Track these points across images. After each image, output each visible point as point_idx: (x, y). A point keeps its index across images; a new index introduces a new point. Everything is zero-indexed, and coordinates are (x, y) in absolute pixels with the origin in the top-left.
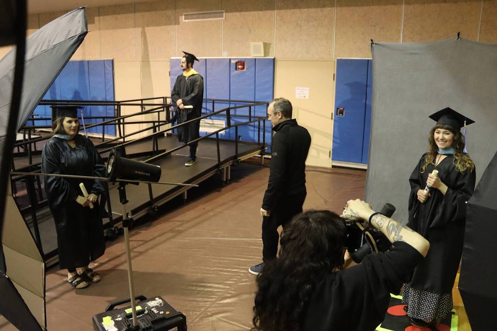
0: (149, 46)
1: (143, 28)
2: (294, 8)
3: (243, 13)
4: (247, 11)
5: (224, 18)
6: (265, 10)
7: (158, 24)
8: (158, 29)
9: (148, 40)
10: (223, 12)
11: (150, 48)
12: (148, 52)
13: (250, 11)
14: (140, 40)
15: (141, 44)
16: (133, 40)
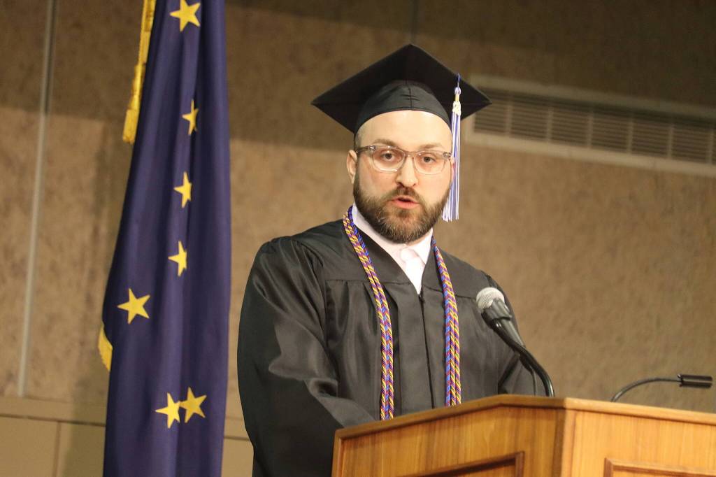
14: (77, 226)
15: (88, 264)
16: (16, 215)
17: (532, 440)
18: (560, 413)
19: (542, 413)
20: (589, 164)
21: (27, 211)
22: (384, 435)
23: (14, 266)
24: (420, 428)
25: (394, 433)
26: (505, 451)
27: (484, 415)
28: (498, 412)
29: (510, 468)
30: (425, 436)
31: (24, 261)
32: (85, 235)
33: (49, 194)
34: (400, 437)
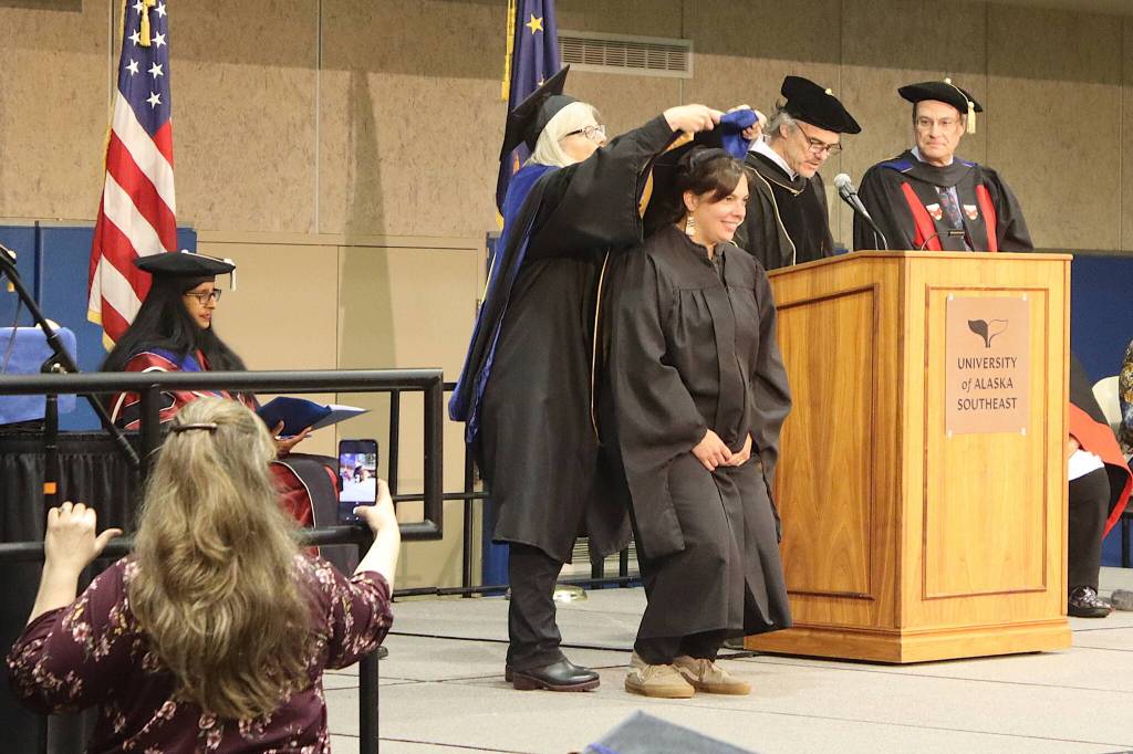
0: (383, 166)
1: (361, 73)
2: (890, 65)
3: (747, 61)
4: (758, 56)
5: (689, 74)
6: (813, 61)
7: (431, 67)
8: (431, 87)
9: (385, 137)
10: (683, 49)
11: (390, 177)
12: (379, 202)
13: (767, 56)
14: (340, 133)
15: (347, 155)
16: (308, 129)
17: (884, 275)
18: (902, 260)
19: (889, 260)
20: (606, 75)
21: (314, 127)
22: (782, 277)
23: (308, 159)
24: (806, 272)
25: (789, 276)
26: (866, 283)
27: (850, 263)
28: (859, 260)
29: (870, 293)
30: (810, 278)
31: (314, 155)
32: (345, 138)
33: (324, 116)
34: (792, 278)
